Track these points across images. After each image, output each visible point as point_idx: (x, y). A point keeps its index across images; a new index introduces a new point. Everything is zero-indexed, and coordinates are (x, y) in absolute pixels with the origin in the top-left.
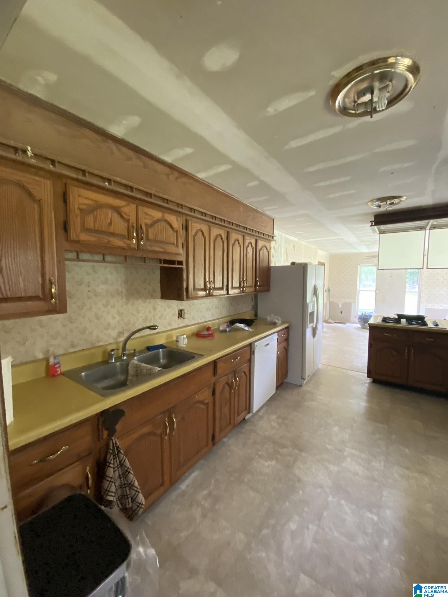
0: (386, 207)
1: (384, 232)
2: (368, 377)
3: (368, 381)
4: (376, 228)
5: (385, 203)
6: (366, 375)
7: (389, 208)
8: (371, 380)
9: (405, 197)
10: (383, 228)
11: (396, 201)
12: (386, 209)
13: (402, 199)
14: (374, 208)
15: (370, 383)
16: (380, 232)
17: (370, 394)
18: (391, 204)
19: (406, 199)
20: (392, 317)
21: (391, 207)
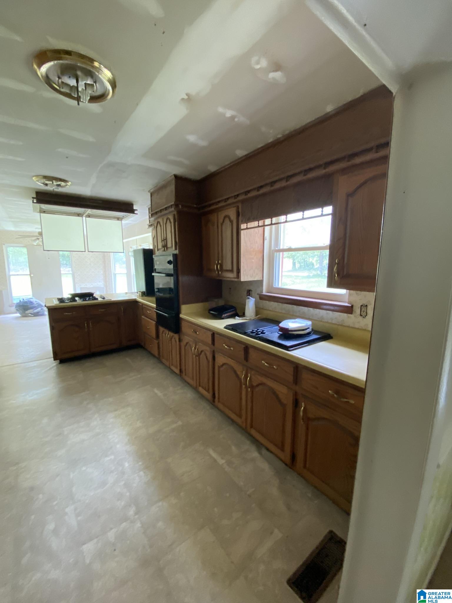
0: (52, 187)
1: (44, 212)
2: (54, 360)
3: (55, 364)
4: (38, 205)
5: (51, 182)
6: (53, 359)
7: (56, 189)
8: (58, 361)
9: (70, 183)
10: (43, 208)
11: (63, 184)
12: (53, 189)
13: (68, 184)
14: (40, 185)
15: (57, 365)
16: (40, 211)
17: (60, 375)
18: (59, 185)
19: (71, 185)
20: (66, 298)
21: (58, 189)
